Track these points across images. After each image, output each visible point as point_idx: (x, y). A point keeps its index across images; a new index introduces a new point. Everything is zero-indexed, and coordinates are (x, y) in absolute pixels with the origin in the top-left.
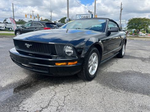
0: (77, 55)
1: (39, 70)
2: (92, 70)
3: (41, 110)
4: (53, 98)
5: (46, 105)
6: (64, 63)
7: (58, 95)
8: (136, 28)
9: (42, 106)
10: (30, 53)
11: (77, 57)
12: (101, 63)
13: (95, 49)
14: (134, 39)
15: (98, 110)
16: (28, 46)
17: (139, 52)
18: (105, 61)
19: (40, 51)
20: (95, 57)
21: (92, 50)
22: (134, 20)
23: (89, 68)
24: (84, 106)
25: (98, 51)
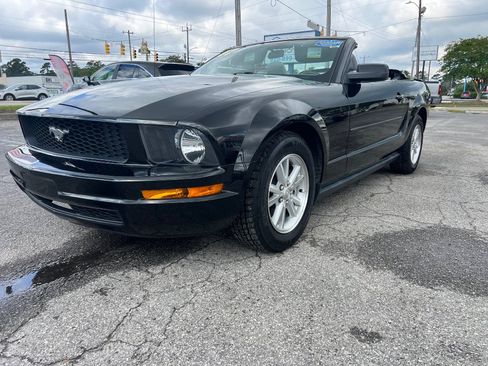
0: (220, 161)
1: (94, 216)
2: (287, 214)
3: (79, 357)
4: (132, 316)
5: (102, 338)
6: (177, 192)
7: (152, 303)
8: (473, 73)
9: (86, 342)
10: (67, 160)
11: (220, 170)
12: (322, 191)
13: (293, 139)
14: (464, 112)
15: (283, 361)
16: (59, 133)
17: (475, 153)
18: (340, 183)
19: (96, 153)
20: (297, 169)
21: (282, 143)
22: (467, 45)
23: (273, 208)
24: (232, 342)
25: (305, 146)
